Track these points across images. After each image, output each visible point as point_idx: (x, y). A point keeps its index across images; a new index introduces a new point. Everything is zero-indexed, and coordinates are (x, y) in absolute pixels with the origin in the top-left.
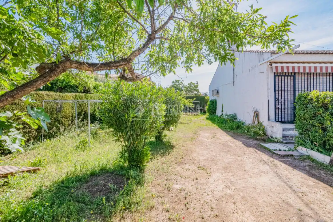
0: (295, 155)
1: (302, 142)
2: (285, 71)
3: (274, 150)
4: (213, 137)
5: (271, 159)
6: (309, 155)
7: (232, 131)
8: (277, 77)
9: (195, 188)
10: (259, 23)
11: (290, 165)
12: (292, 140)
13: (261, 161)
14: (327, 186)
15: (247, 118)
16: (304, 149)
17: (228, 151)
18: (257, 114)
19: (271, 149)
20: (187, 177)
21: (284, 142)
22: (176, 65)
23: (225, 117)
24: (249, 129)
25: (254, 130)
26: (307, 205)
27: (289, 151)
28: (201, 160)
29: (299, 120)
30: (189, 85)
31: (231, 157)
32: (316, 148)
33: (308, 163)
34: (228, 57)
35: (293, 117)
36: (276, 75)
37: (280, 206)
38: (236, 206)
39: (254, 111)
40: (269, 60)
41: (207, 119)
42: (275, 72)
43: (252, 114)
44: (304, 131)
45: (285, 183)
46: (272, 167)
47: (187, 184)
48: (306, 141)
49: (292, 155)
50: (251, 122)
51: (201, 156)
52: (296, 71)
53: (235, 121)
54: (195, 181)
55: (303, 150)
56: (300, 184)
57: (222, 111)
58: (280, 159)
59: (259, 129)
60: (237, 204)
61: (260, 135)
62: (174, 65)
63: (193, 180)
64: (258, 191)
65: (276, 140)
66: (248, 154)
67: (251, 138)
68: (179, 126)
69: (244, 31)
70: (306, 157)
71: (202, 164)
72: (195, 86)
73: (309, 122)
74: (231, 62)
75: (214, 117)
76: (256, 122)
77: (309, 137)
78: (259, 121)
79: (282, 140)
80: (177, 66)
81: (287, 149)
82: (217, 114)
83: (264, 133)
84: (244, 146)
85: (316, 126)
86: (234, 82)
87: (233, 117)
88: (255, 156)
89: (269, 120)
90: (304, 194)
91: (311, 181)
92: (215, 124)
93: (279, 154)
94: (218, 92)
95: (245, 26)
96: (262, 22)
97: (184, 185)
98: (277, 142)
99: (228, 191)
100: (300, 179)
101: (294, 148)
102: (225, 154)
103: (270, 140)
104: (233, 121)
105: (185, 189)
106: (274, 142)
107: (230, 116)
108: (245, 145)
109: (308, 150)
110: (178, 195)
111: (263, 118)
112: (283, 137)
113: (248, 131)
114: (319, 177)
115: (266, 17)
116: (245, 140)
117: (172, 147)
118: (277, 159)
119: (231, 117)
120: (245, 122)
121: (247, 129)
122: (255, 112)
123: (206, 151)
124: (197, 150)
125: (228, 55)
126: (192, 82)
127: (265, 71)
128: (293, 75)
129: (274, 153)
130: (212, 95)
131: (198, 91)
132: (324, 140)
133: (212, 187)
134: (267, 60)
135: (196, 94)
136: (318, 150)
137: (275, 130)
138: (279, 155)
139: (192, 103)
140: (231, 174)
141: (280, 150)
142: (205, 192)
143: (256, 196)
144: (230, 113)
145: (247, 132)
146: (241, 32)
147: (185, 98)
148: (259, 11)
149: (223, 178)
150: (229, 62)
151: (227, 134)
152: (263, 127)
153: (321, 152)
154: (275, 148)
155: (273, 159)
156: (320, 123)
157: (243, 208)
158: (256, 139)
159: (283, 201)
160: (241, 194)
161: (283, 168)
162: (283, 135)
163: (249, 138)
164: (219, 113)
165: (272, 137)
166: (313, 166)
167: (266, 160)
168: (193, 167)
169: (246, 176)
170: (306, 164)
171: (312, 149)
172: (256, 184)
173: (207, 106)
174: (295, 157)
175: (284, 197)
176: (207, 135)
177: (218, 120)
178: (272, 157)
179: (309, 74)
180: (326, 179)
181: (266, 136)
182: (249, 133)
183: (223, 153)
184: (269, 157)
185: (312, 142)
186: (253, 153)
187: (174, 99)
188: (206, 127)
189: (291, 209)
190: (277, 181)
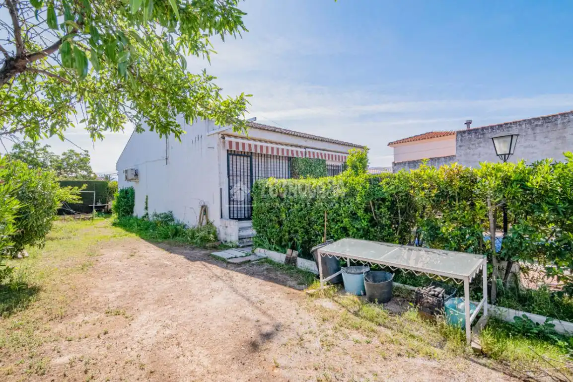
0: (253, 259)
1: (260, 242)
2: (241, 149)
3: (229, 259)
4: (132, 256)
5: (226, 271)
6: (267, 257)
7: (166, 241)
8: (231, 156)
9: (105, 349)
10: (213, 94)
11: (247, 274)
12: (249, 242)
13: (213, 277)
14: (282, 287)
15: (189, 218)
16: (262, 250)
17: (162, 273)
18: (205, 210)
19: (225, 258)
20: (82, 337)
21: (241, 245)
22: (67, 123)
23: (151, 219)
24: (193, 234)
25: (202, 234)
26: (264, 313)
27: (246, 256)
28: (111, 299)
29: (256, 214)
30: (65, 157)
31: (168, 282)
32: (274, 246)
33: (266, 267)
34: (171, 127)
35: (250, 212)
36: (230, 153)
37: (237, 325)
38: (182, 347)
39: (200, 207)
40: (220, 130)
41: (114, 224)
42: (229, 149)
43: (198, 210)
44: (261, 228)
45: (243, 296)
46: (227, 282)
47: (85, 347)
48: (264, 240)
49: (249, 261)
50: (197, 224)
51: (110, 293)
52: (253, 151)
53: (170, 223)
54: (103, 337)
55: (261, 252)
56: (258, 293)
57: (146, 208)
58: (236, 269)
59: (209, 233)
60: (182, 345)
61: (209, 241)
62: (64, 123)
63: (99, 337)
64: (210, 316)
65: (231, 245)
66: (194, 272)
67: (197, 247)
68: (48, 244)
69: (195, 98)
70: (264, 260)
71: (113, 307)
72: (82, 160)
73: (267, 216)
74: (176, 135)
75: (129, 220)
76: (204, 222)
77: (267, 235)
78: (208, 220)
79: (238, 243)
80: (69, 125)
81: (244, 255)
82: (134, 214)
83: (216, 238)
84: (187, 261)
85: (273, 220)
86: (167, 159)
87: (167, 216)
88: (203, 272)
89: (222, 218)
90: (262, 302)
91: (269, 286)
92: (132, 232)
93: (235, 262)
94: (136, 175)
95: (196, 92)
96: (217, 94)
97: (79, 351)
98: (233, 247)
99: (168, 332)
100: (258, 287)
101: (252, 251)
102: (157, 279)
103: (225, 246)
104: (168, 225)
105: (83, 357)
106: (229, 248)
107: (162, 216)
108: (188, 259)
109: (266, 250)
110: (66, 373)
111: (214, 216)
112: (239, 239)
113: (193, 237)
114: (275, 279)
115: (221, 89)
116: (188, 251)
117: (34, 291)
118: (232, 270)
119: (162, 218)
120: (187, 223)
121: (190, 234)
122: (202, 207)
123: (120, 282)
124: (99, 284)
125: (171, 124)
126: (73, 151)
127: (216, 146)
128: (250, 155)
129: (229, 263)
130: (124, 178)
131: (89, 170)
132: (280, 236)
133: (138, 336)
134: (218, 131)
135: (84, 177)
136: (275, 248)
137: (229, 230)
138: (235, 264)
139: (78, 195)
140: (169, 306)
141: (236, 257)
142: (126, 348)
143: (208, 324)
144: (162, 210)
145: (192, 239)
146: (190, 99)
147: (59, 184)
148: (213, 80)
149: (157, 315)
150: (172, 135)
151: (156, 248)
152: (214, 229)
153: (278, 250)
154: (230, 256)
155: (228, 271)
156: (277, 216)
157: (190, 346)
158: (205, 248)
159: (241, 318)
160: (188, 328)
161: (240, 279)
162: (239, 237)
163: (193, 249)
164: (139, 211)
165: (226, 242)
166: (270, 269)
167: (219, 274)
168: (95, 316)
169: (193, 303)
170: (265, 268)
171: (270, 249)
172: (207, 308)
173: (113, 199)
174: (253, 262)
175: (241, 313)
176: (119, 253)
177: (139, 225)
178: (226, 268)
179: (266, 156)
180: (282, 280)
181: (219, 241)
182: (195, 241)
183: (154, 278)
184: (223, 269)
185: (269, 240)
186: (202, 268)
187: (33, 187)
188: (113, 239)
189: (249, 323)
190: (234, 296)
